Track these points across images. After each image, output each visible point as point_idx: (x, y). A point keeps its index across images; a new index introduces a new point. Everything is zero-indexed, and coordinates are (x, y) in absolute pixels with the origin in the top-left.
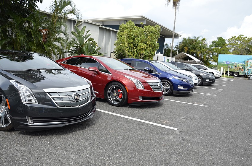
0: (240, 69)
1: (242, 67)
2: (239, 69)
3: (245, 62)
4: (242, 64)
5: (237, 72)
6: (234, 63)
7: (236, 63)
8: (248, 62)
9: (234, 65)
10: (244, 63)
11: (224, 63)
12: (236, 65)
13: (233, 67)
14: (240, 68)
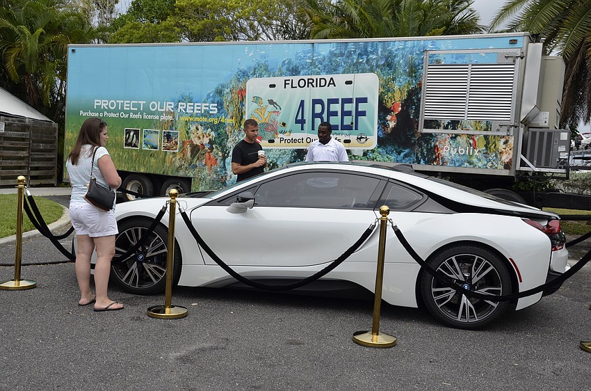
0: (195, 149)
1: (206, 141)
2: (193, 155)
3: (227, 98)
4: (207, 114)
5: (181, 174)
6: (158, 107)
7: (169, 106)
8: (242, 93)
9: (162, 124)
10: (220, 105)
11: (99, 110)
12: (172, 124)
13: (156, 139)
14: (197, 142)
